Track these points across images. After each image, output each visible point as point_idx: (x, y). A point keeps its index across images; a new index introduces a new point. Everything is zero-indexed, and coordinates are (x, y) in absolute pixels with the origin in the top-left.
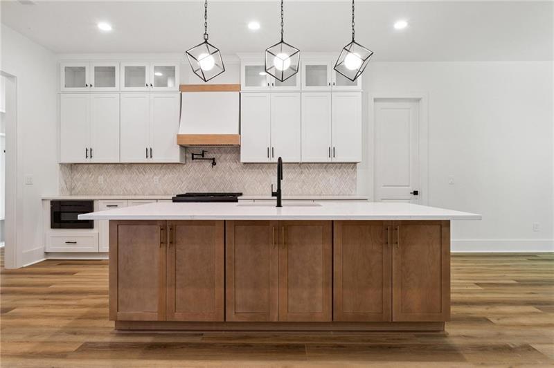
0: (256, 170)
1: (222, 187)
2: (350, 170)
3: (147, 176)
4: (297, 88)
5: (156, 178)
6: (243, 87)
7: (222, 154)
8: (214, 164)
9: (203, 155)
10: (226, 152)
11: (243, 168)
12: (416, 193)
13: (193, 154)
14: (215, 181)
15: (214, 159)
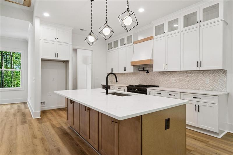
0: (165, 75)
5: (131, 78)
7: (151, 68)
9: (144, 69)
11: (159, 74)
13: (139, 69)
14: (149, 80)
15: (148, 70)
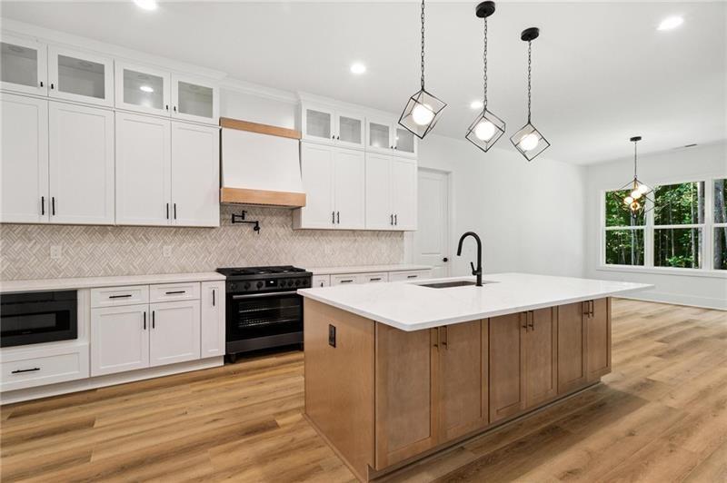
1: (266, 259)
2: (399, 239)
3: (150, 246)
4: (362, 146)
5: (168, 248)
6: (305, 135)
8: (257, 228)
9: (243, 218)
10: (271, 215)
12: (445, 260)
13: (233, 216)
14: (257, 251)
15: (257, 223)
